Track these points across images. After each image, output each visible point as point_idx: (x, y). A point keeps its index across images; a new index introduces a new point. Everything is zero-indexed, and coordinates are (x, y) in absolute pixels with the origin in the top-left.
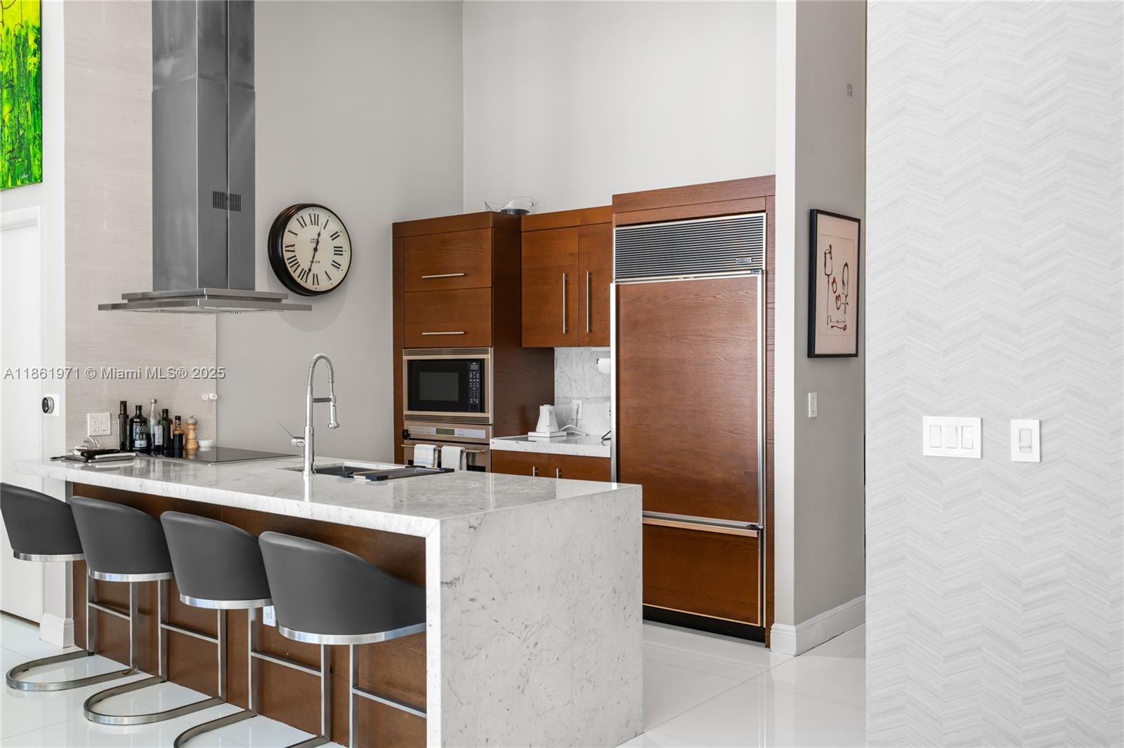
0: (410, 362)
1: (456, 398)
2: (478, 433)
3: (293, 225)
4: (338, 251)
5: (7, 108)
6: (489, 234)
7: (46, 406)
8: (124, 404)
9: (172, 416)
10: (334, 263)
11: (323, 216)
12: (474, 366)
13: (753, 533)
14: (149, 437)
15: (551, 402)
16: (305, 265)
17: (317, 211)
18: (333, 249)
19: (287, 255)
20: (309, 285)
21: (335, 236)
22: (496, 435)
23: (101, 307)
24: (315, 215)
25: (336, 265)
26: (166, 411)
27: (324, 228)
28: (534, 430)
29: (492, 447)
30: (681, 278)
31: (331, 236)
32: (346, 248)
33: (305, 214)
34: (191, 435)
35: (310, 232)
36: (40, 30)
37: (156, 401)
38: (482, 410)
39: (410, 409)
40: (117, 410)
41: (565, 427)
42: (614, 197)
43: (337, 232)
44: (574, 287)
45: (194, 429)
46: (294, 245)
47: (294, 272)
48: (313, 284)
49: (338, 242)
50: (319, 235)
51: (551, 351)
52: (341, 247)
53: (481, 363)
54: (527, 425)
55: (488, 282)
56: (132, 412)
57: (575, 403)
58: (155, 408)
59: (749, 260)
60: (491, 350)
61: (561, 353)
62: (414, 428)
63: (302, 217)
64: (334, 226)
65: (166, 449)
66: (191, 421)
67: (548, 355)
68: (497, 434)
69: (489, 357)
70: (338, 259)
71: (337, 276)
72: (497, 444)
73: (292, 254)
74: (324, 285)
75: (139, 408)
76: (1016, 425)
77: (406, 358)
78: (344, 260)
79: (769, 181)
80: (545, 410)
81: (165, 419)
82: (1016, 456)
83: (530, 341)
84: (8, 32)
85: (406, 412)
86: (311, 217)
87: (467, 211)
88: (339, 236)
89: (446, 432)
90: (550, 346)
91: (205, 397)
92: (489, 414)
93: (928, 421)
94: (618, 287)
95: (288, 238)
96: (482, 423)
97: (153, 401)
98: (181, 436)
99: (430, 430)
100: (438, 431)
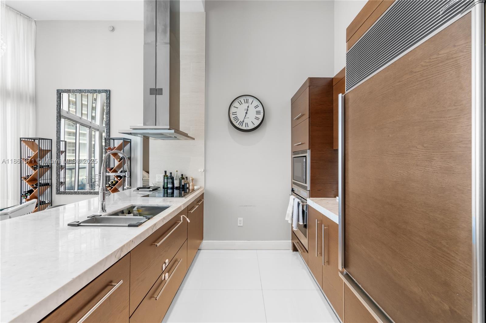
0: (293, 159)
1: (301, 175)
2: (304, 193)
3: (236, 104)
4: (258, 113)
6: (308, 92)
8: (166, 172)
10: (256, 118)
11: (250, 99)
12: (304, 159)
16: (241, 119)
17: (248, 98)
18: (256, 112)
19: (232, 116)
20: (243, 128)
21: (256, 107)
22: (310, 196)
24: (246, 99)
26: (182, 175)
27: (251, 104)
31: (255, 107)
32: (262, 111)
33: (242, 99)
34: (191, 184)
35: (245, 106)
37: (177, 171)
38: (306, 182)
39: (293, 178)
40: (164, 174)
43: (258, 105)
45: (192, 182)
46: (236, 112)
47: (236, 122)
48: (246, 127)
49: (258, 109)
50: (248, 107)
52: (260, 111)
53: (306, 157)
56: (168, 174)
58: (177, 174)
60: (309, 151)
62: (294, 189)
63: (240, 101)
64: (256, 103)
65: (181, 188)
66: (190, 179)
69: (307, 154)
70: (258, 116)
71: (257, 123)
73: (236, 116)
74: (251, 127)
75: (171, 173)
77: (293, 156)
78: (261, 117)
81: (181, 177)
83: (336, 145)
85: (293, 181)
86: (244, 101)
88: (259, 106)
91: (200, 170)
92: (308, 185)
95: (234, 110)
97: (176, 171)
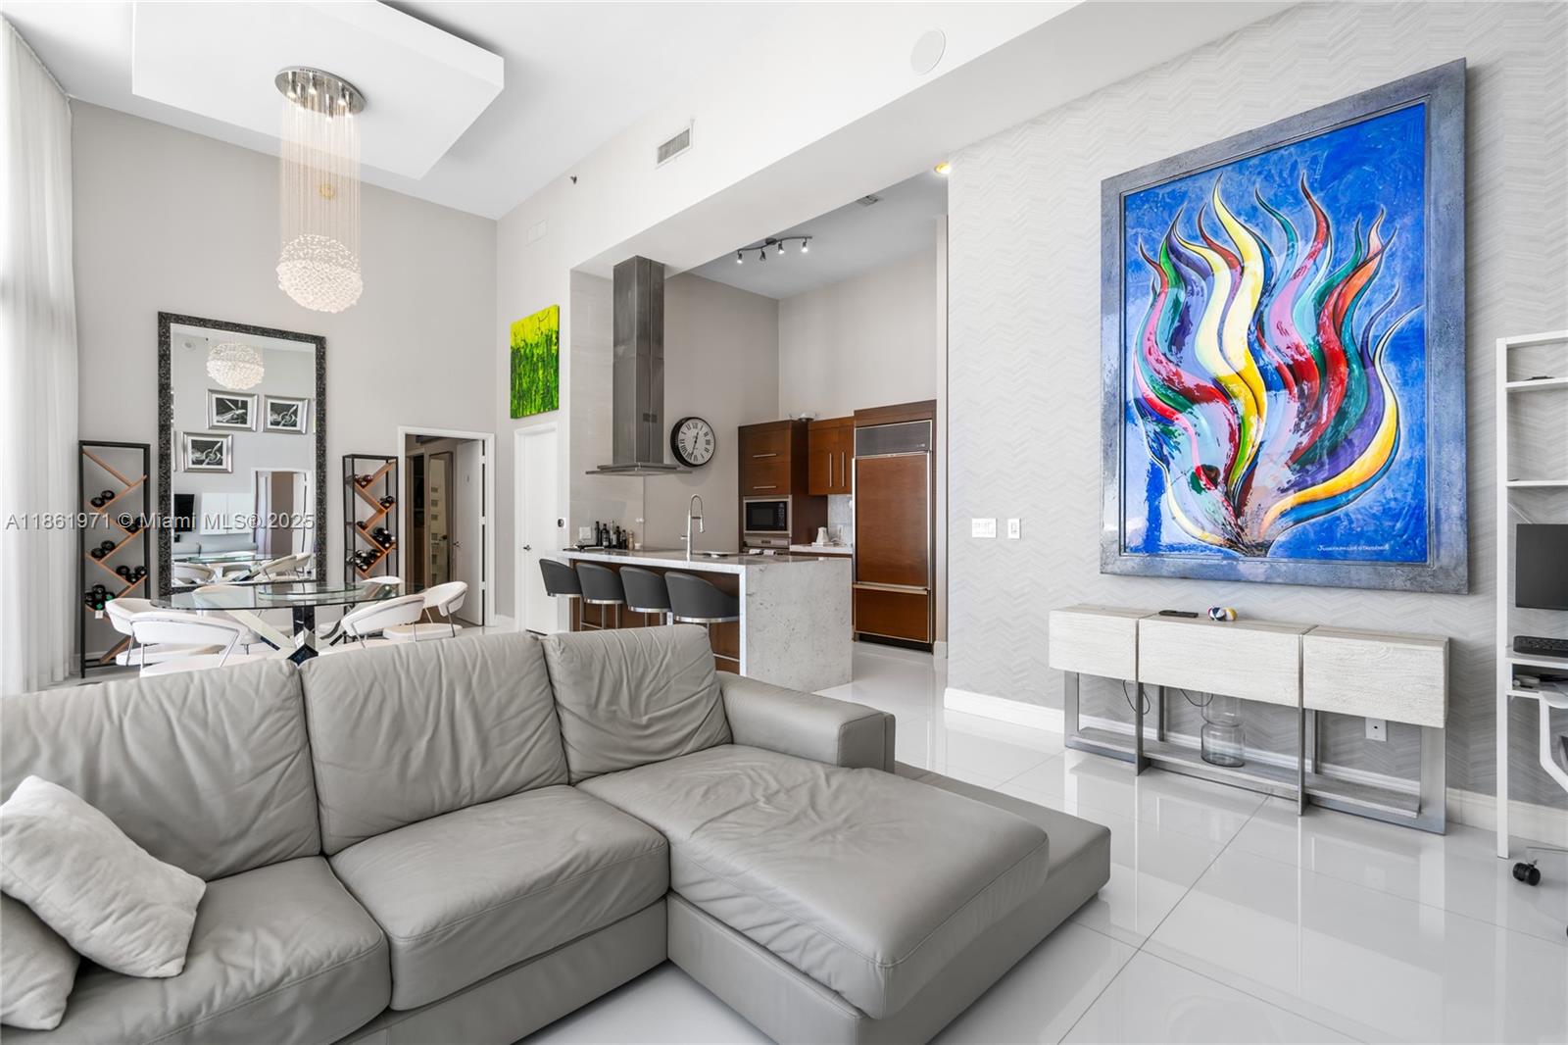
0: (747, 503)
1: (771, 523)
2: (783, 543)
3: (684, 429)
4: (708, 442)
5: (541, 372)
6: (789, 432)
7: (560, 523)
8: (598, 523)
9: (621, 530)
10: (705, 449)
11: (700, 424)
12: (782, 505)
13: (925, 593)
14: (609, 540)
15: (825, 525)
16: (690, 450)
17: (697, 421)
18: (705, 441)
19: (680, 445)
20: (692, 461)
21: (706, 434)
22: (793, 544)
23: (587, 473)
24: (695, 423)
25: (707, 450)
26: (618, 527)
27: (700, 430)
28: (815, 541)
29: (791, 550)
30: (889, 455)
31: (704, 435)
32: (712, 441)
33: (690, 422)
34: (631, 540)
35: (693, 432)
36: (558, 333)
37: (613, 522)
38: (786, 529)
39: (747, 529)
40: (594, 526)
41: (833, 539)
42: (855, 412)
43: (707, 432)
44: (836, 461)
45: (633, 538)
46: (684, 440)
47: (684, 454)
48: (695, 460)
49: (708, 438)
50: (698, 434)
51: (826, 497)
52: (710, 440)
53: (785, 503)
54: (812, 538)
55: (789, 458)
56: (601, 528)
57: (839, 527)
58: (613, 525)
59: (923, 445)
60: (790, 496)
61: (831, 498)
62: (749, 541)
63: (688, 424)
64: (705, 429)
65: (619, 545)
66: (630, 534)
67: (823, 500)
68: (794, 542)
69: (789, 500)
70: (708, 447)
71: (707, 456)
72: (793, 548)
73: (683, 444)
74: (700, 461)
75: (605, 525)
76: (1010, 521)
77: (745, 501)
78: (711, 448)
79: (933, 403)
80: (821, 530)
81: (618, 532)
82: (1011, 536)
83: (812, 492)
84: (542, 333)
85: (745, 532)
86: (693, 424)
87: (781, 419)
88: (708, 434)
89: (767, 542)
90: (824, 494)
91: (637, 521)
92: (790, 532)
93: (974, 521)
94: (856, 461)
95: (681, 436)
96: (786, 537)
98: (625, 541)
99: (759, 541)
100: (763, 542)
